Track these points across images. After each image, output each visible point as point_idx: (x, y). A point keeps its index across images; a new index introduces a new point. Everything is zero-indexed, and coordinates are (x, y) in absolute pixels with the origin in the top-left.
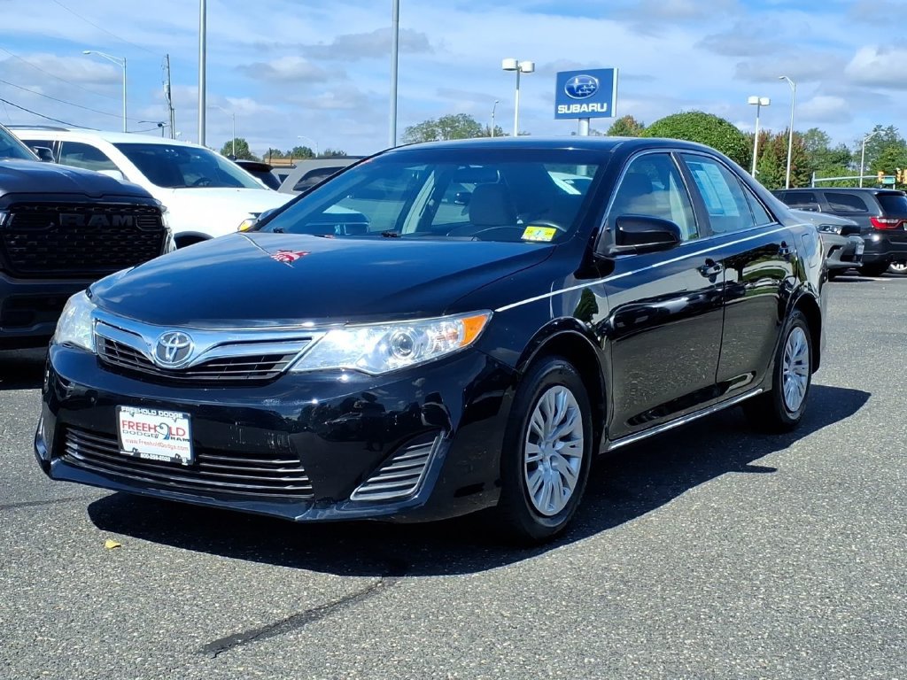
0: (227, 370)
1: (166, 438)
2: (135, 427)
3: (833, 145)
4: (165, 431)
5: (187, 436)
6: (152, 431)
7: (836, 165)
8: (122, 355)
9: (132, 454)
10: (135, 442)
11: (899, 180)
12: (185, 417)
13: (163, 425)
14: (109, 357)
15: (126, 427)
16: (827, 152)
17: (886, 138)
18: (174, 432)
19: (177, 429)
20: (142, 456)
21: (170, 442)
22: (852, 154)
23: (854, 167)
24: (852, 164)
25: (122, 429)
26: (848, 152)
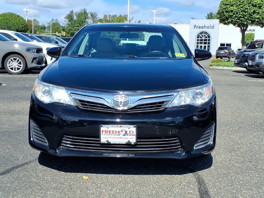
0: (143, 108)
1: (124, 135)
2: (108, 132)
3: (40, 24)
4: (124, 132)
5: (135, 133)
6: (117, 133)
7: (42, 30)
8: (89, 105)
9: (106, 143)
10: (108, 138)
11: (62, 35)
12: (134, 127)
13: (122, 131)
14: (83, 107)
15: (104, 133)
16: (39, 26)
17: (55, 23)
18: (128, 132)
19: (130, 131)
20: (111, 143)
21: (126, 136)
22: (46, 27)
23: (47, 31)
24: (46, 30)
25: (101, 133)
26: (45, 26)
